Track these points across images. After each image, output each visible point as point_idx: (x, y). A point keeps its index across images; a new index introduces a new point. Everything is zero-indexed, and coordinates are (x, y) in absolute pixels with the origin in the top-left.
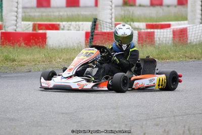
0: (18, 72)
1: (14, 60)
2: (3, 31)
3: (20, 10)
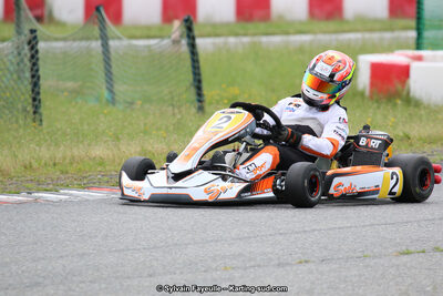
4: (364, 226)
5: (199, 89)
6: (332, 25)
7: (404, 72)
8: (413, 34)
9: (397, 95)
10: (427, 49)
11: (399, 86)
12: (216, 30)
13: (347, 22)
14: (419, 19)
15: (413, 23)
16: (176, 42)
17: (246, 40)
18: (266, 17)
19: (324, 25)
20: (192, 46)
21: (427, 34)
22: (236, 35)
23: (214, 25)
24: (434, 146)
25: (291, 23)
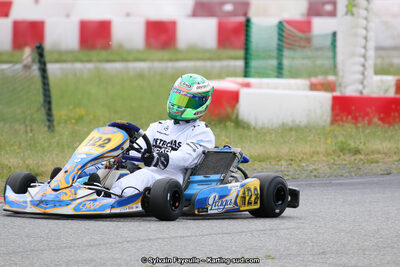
0: (366, 175)
1: (357, 152)
2: (337, 94)
3: (371, 53)
4: (203, 236)
5: (50, 109)
6: (166, 54)
7: (234, 97)
8: (241, 63)
9: (227, 118)
10: (253, 77)
11: (229, 110)
12: (63, 57)
13: (181, 52)
14: (247, 49)
15: (241, 53)
16: (27, 67)
17: (90, 66)
18: (107, 46)
19: (160, 54)
20: (43, 71)
21: (254, 63)
22: (82, 61)
23: (60, 53)
24: (263, 164)
25: (129, 52)
